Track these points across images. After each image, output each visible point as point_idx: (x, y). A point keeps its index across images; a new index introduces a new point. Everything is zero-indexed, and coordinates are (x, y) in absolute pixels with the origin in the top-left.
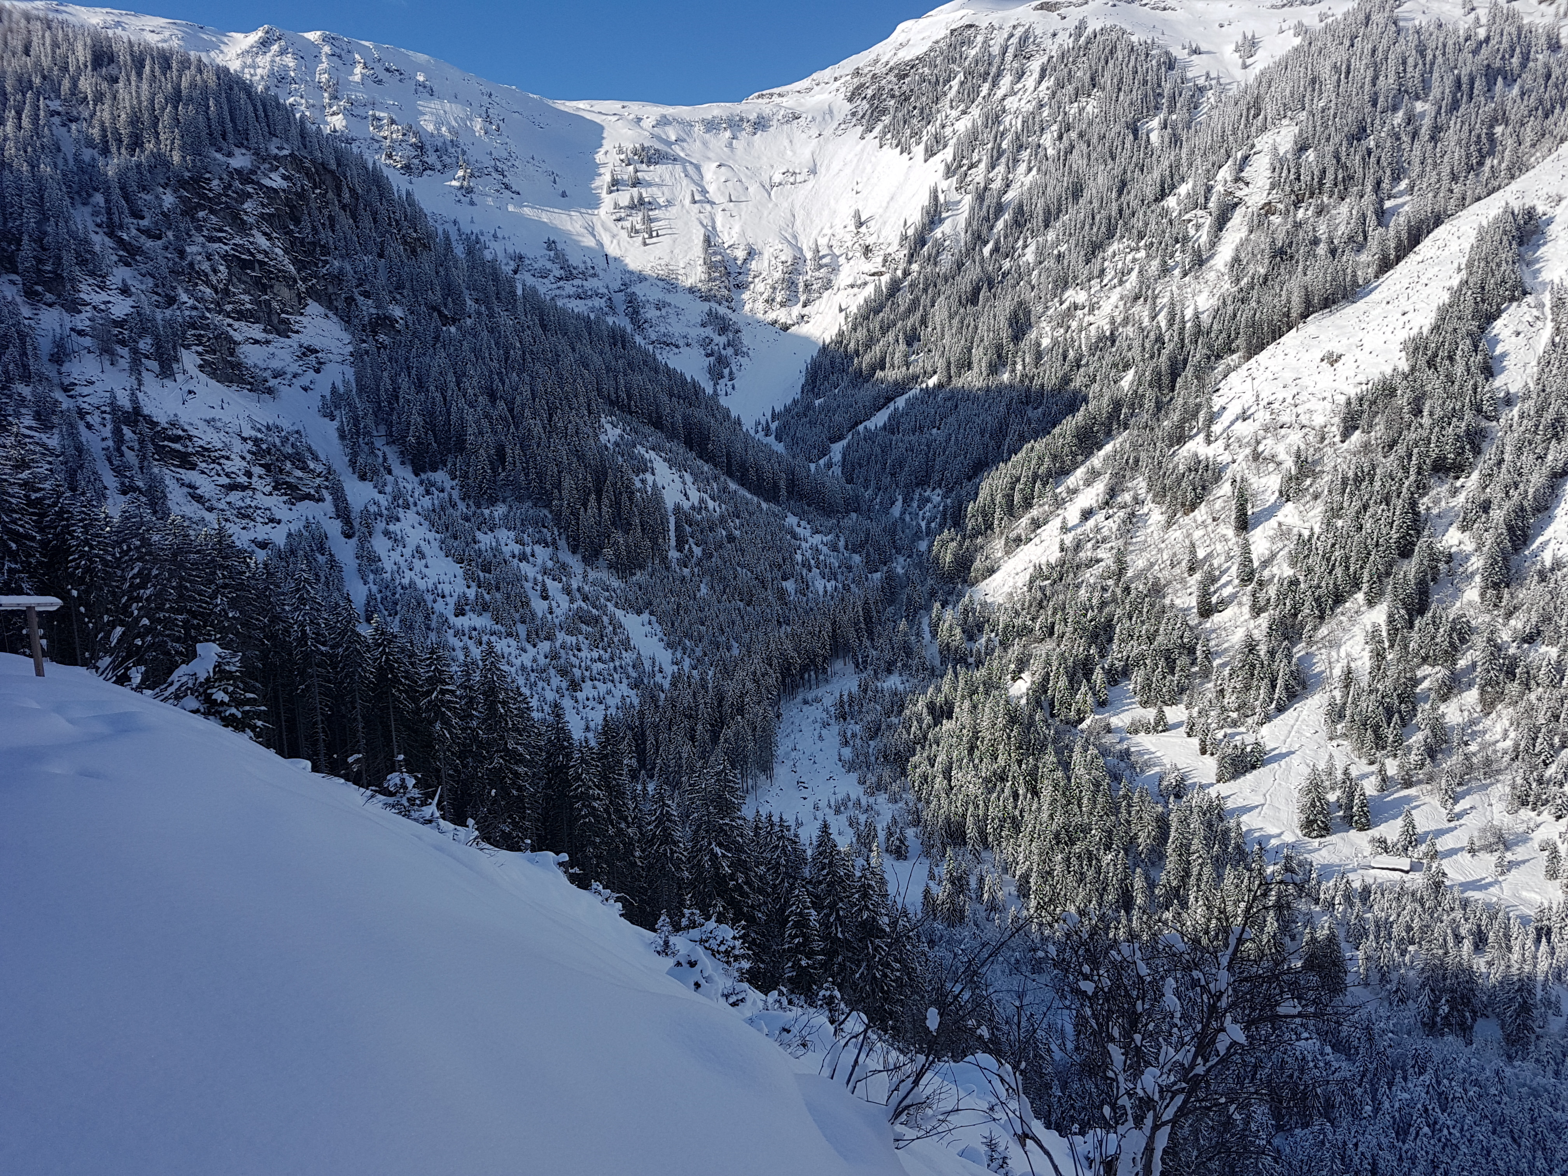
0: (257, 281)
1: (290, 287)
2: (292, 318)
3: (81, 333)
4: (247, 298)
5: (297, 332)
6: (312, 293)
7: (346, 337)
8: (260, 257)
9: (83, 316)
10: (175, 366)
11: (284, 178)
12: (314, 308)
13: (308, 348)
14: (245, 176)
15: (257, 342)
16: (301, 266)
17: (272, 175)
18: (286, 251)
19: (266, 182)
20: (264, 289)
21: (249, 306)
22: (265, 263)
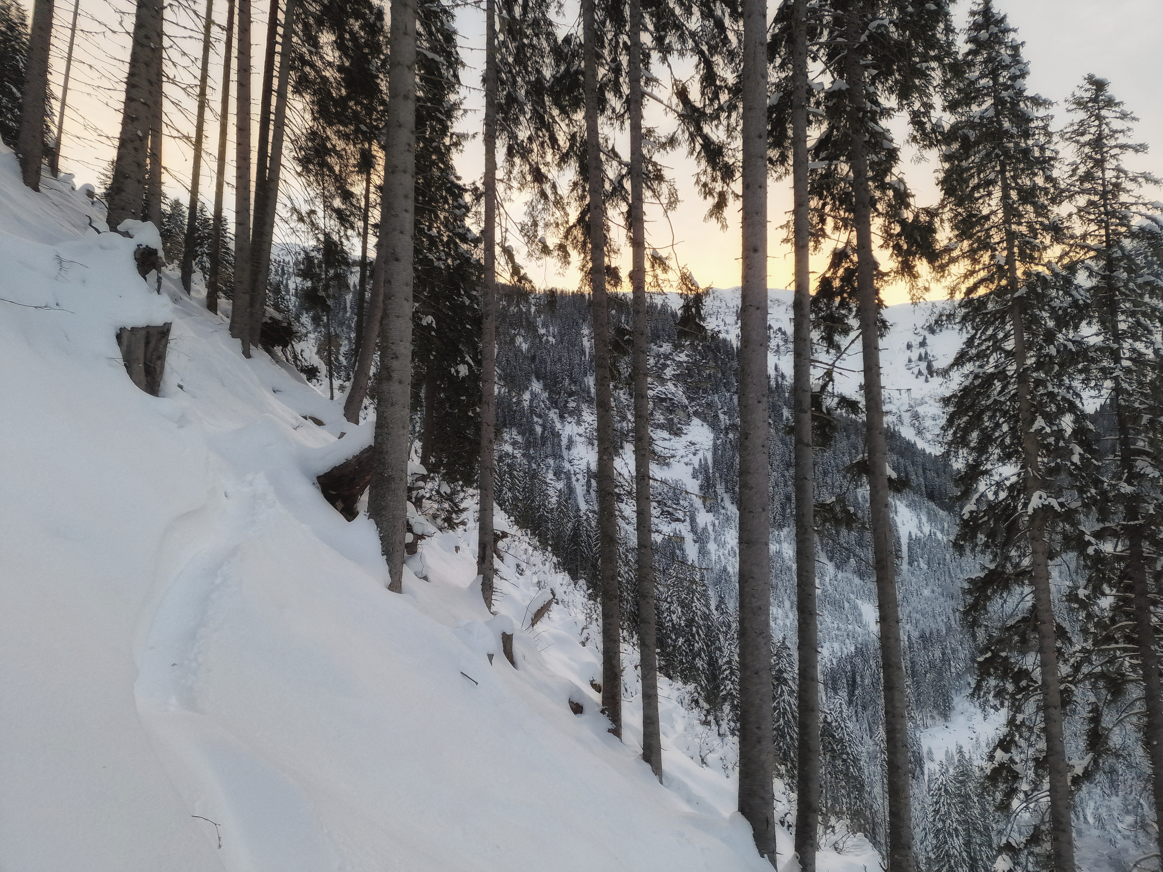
0: (667, 409)
1: (684, 411)
2: (684, 427)
3: (580, 435)
4: (662, 417)
5: (686, 434)
6: (696, 414)
8: (669, 396)
9: (583, 427)
10: (621, 451)
12: (696, 421)
13: (690, 443)
14: (667, 357)
15: (666, 440)
16: (691, 399)
17: (680, 355)
18: (684, 393)
19: (677, 359)
20: (671, 412)
21: (662, 421)
22: (672, 399)
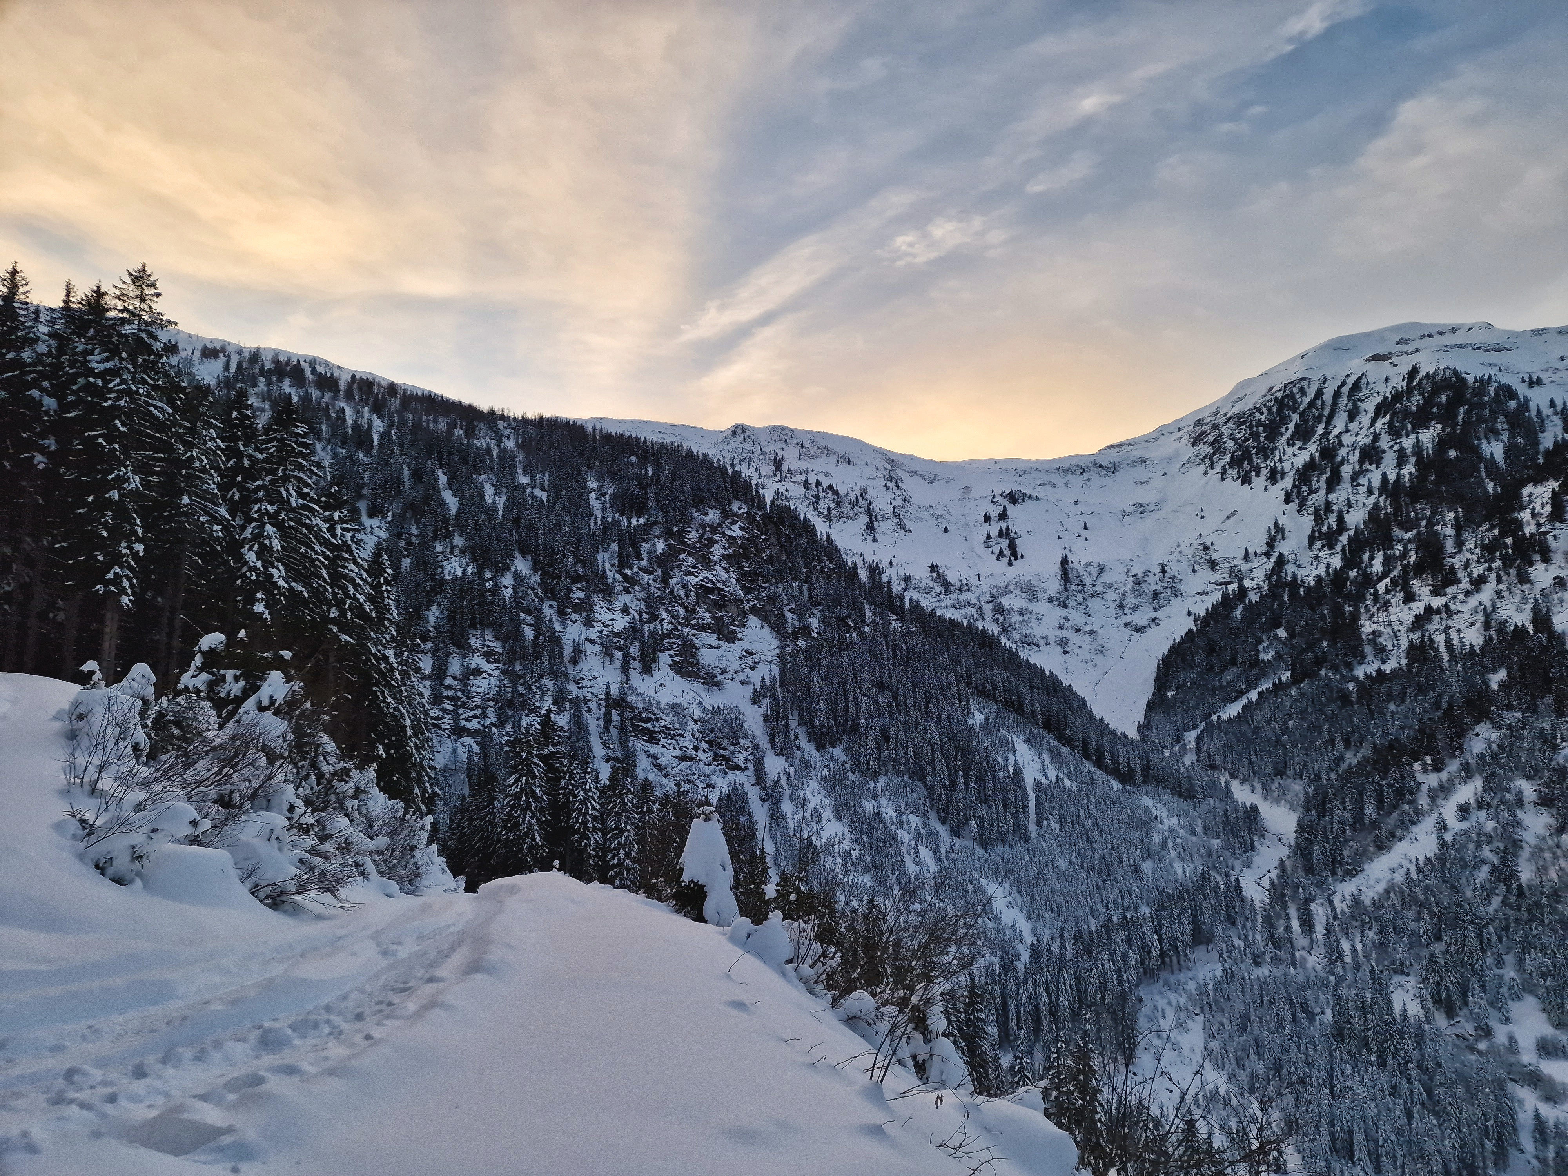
0: (715, 602)
1: (738, 607)
2: (737, 629)
3: (592, 642)
4: (708, 615)
5: (741, 639)
6: (754, 610)
7: (775, 643)
8: (718, 585)
9: (596, 629)
10: (653, 666)
11: (741, 528)
12: (753, 621)
13: (747, 652)
14: (714, 529)
15: (712, 647)
17: (733, 527)
18: (737, 580)
19: (729, 532)
20: (721, 608)
21: (709, 621)
22: (723, 590)
